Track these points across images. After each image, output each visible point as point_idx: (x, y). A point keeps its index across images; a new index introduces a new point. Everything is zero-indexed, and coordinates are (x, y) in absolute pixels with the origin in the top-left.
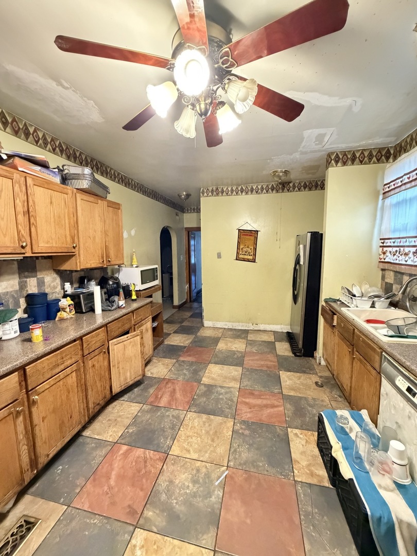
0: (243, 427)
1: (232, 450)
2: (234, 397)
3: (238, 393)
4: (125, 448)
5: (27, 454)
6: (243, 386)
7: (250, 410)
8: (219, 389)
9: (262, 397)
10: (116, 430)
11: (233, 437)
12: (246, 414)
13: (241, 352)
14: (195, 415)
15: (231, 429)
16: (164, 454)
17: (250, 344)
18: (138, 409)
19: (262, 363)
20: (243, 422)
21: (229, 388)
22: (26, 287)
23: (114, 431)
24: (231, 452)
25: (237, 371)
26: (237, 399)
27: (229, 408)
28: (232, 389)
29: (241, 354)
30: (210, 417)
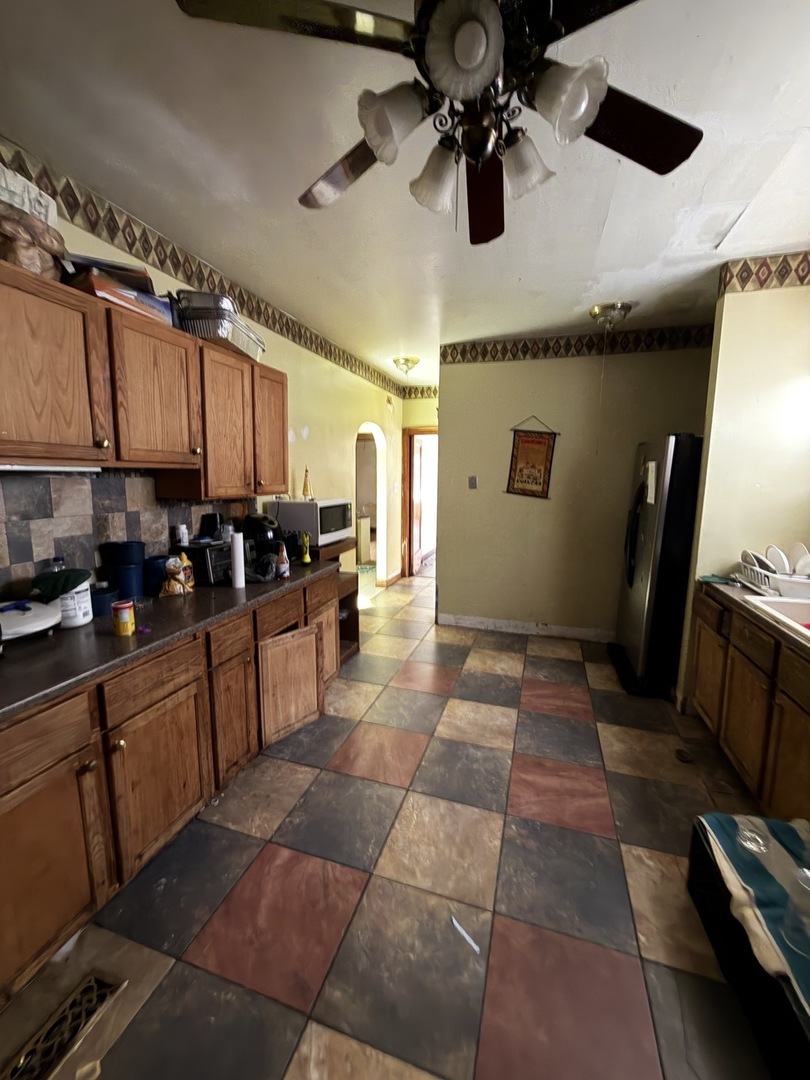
0: (524, 832)
1: (503, 877)
2: (503, 769)
3: (510, 762)
4: (285, 853)
5: (103, 852)
6: (520, 749)
7: (537, 799)
8: (472, 751)
9: (562, 773)
10: (268, 816)
11: (504, 850)
12: (530, 806)
13: (514, 680)
14: (423, 800)
15: (499, 834)
16: (362, 874)
17: (533, 664)
18: (311, 778)
19: (559, 703)
20: (525, 822)
21: (491, 749)
22: (105, 529)
23: (265, 818)
24: (500, 882)
25: (507, 717)
26: (508, 773)
27: (494, 791)
28: (499, 754)
29: (515, 682)
30: (453, 807)
